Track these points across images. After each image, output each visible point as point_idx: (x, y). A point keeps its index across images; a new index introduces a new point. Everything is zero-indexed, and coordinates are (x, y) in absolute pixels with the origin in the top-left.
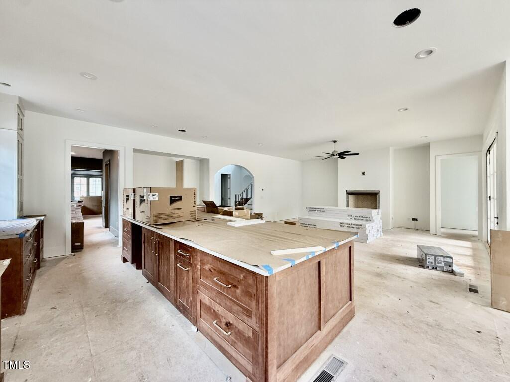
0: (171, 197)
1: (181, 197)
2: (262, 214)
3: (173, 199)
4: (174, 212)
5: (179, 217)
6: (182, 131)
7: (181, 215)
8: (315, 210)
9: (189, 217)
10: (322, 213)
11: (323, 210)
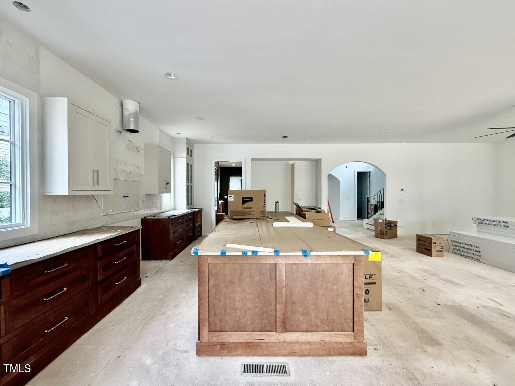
0: (243, 198)
1: (252, 198)
2: (397, 222)
3: (245, 199)
4: (245, 210)
5: (250, 214)
6: (284, 137)
7: (252, 213)
8: (488, 222)
9: (259, 215)
10: (505, 229)
11: (506, 225)
